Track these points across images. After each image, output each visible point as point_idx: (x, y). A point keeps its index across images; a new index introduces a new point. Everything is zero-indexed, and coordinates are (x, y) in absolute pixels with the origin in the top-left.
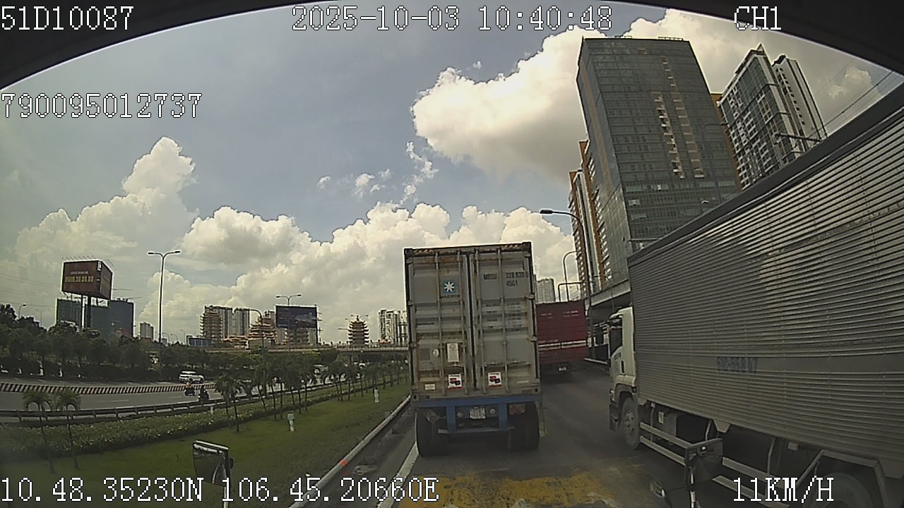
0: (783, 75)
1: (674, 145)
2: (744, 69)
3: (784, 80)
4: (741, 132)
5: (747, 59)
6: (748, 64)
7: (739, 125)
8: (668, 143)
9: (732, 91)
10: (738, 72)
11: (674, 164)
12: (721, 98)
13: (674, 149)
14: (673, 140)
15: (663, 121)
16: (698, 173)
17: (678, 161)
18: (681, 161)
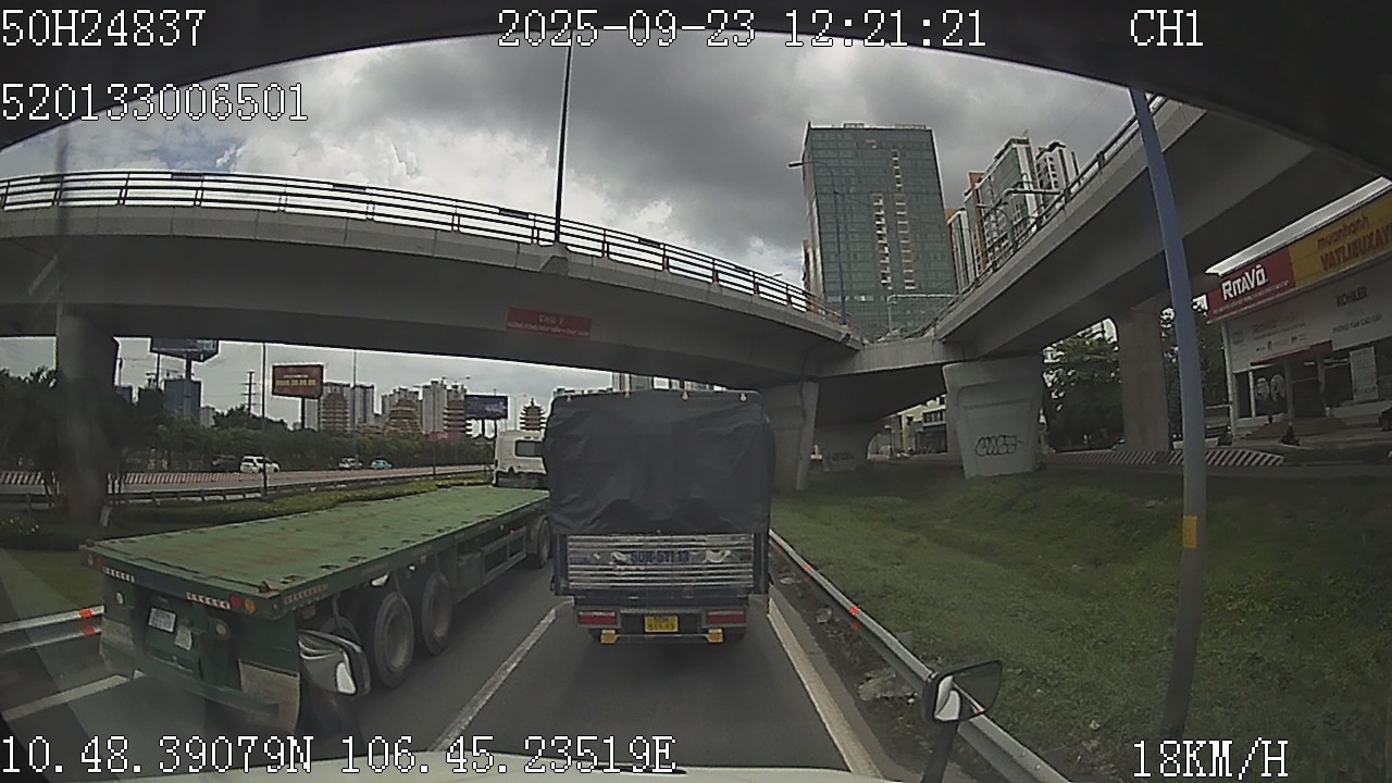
0: (1052, 166)
1: (887, 255)
2: (1002, 157)
3: (1051, 173)
5: (1006, 147)
6: (1006, 153)
7: (992, 218)
8: (881, 251)
10: (998, 157)
11: (883, 274)
12: (980, 180)
13: (887, 258)
14: (886, 249)
15: (880, 227)
16: (908, 284)
17: (888, 271)
18: (892, 271)
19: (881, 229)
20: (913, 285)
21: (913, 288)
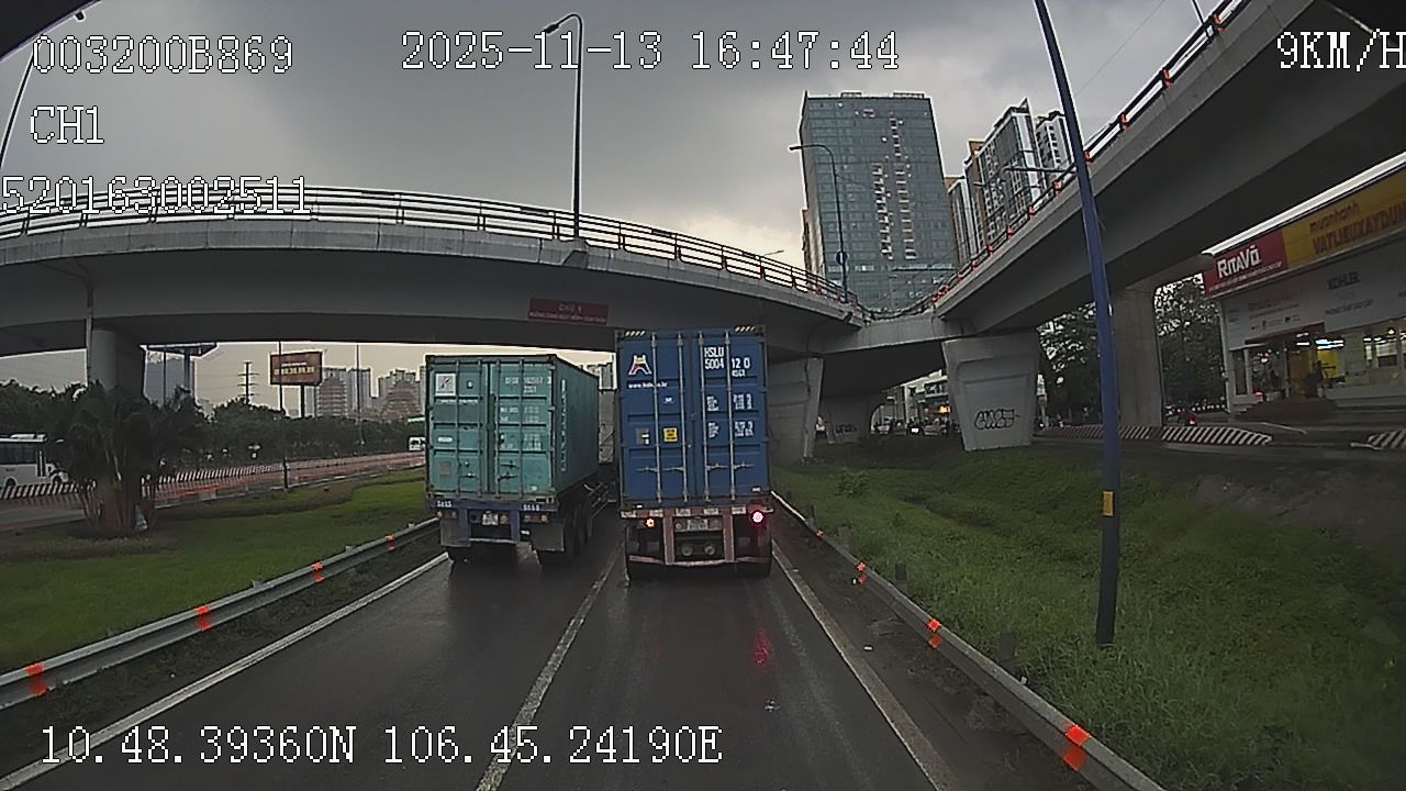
0: (1052, 135)
1: (887, 224)
2: (1002, 126)
3: (1051, 142)
4: (994, 194)
5: (1005, 116)
6: (1006, 121)
8: (881, 221)
9: (989, 146)
10: (997, 125)
11: (884, 244)
12: (981, 148)
13: (887, 228)
14: (886, 218)
15: (879, 197)
16: (908, 254)
17: (889, 241)
18: (892, 241)
19: (881, 199)
21: (913, 257)
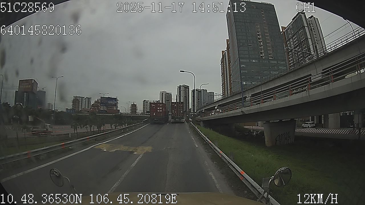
0: (311, 23)
1: (262, 45)
3: (312, 25)
4: (292, 43)
6: (297, 17)
7: (291, 40)
8: (260, 44)
9: (290, 27)
10: (293, 19)
11: (261, 52)
12: (285, 29)
13: (262, 47)
15: (259, 35)
16: (271, 57)
17: (263, 51)
18: (264, 51)
19: (259, 36)
20: (272, 58)
21: (271, 58)
